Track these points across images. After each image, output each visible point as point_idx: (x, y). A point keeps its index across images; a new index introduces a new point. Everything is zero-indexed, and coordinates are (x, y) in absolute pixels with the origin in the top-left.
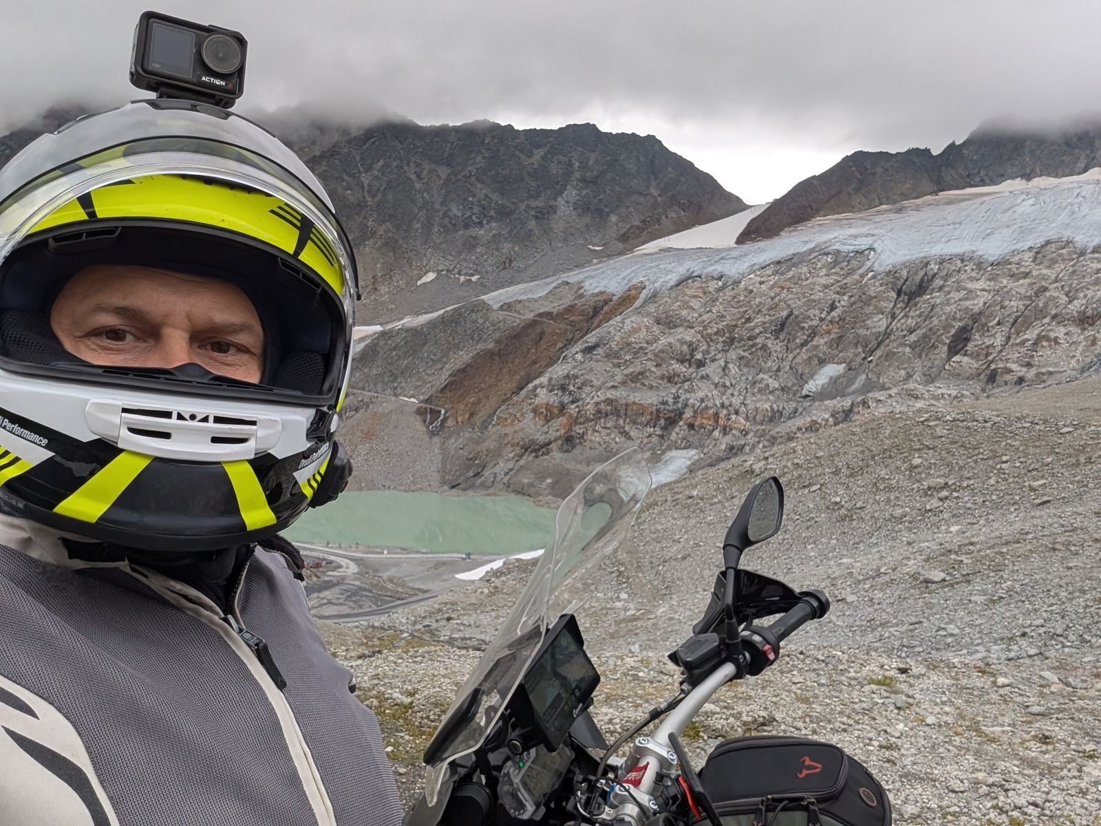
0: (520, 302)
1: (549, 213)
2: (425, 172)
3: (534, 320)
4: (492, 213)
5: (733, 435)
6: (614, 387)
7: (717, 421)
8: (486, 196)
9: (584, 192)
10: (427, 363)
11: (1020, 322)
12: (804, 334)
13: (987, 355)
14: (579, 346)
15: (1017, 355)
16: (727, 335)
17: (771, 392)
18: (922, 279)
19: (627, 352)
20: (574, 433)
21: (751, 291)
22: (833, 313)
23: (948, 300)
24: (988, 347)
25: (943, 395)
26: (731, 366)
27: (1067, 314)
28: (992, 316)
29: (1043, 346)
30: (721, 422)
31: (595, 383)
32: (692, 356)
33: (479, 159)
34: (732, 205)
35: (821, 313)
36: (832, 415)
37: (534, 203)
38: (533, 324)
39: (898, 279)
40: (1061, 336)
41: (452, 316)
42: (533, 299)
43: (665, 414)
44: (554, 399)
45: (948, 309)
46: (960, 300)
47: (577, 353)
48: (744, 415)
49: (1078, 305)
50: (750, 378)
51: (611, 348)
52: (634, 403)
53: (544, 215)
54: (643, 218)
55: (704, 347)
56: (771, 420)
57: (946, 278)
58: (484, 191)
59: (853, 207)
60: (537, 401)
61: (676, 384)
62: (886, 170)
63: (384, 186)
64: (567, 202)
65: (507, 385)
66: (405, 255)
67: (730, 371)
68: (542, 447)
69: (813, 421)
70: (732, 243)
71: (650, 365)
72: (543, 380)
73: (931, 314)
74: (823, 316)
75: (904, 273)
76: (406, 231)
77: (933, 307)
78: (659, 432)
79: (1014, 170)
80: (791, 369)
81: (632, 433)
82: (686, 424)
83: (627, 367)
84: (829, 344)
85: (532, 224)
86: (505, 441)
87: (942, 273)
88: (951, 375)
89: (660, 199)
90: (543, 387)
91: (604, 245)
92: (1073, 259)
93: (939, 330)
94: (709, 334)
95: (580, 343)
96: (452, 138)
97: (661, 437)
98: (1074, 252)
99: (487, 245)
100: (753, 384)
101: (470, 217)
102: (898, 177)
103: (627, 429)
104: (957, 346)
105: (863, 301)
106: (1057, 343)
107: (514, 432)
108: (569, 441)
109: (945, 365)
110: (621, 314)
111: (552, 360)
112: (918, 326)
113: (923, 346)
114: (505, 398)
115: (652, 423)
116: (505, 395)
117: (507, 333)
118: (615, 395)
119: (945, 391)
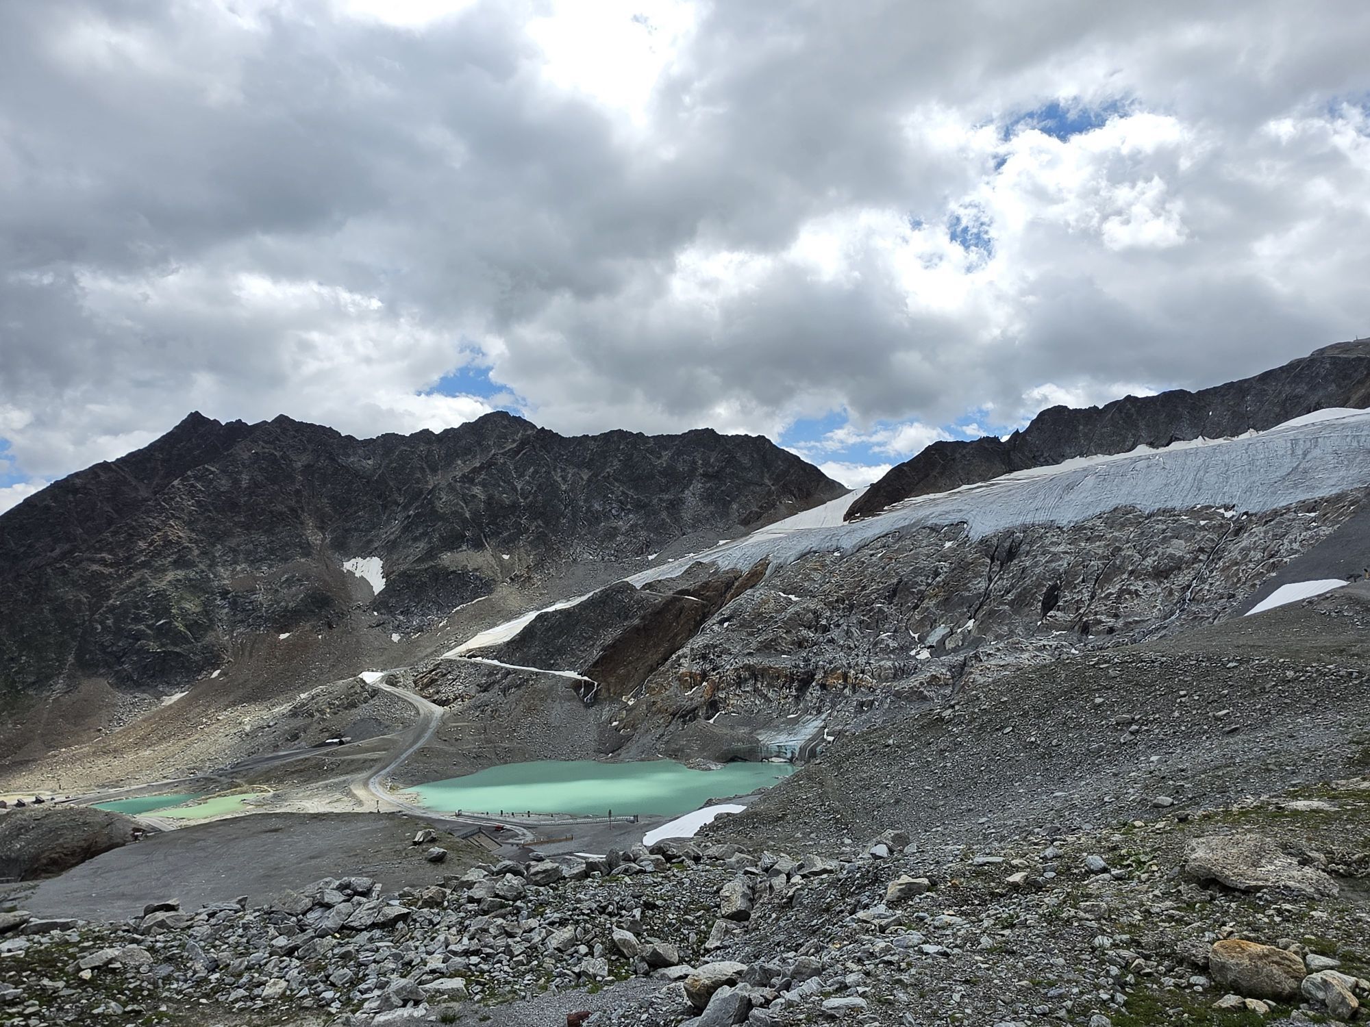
0: (660, 581)
1: (678, 504)
2: (570, 475)
3: (674, 597)
4: (629, 507)
5: (862, 692)
6: (750, 654)
7: (845, 680)
8: (623, 493)
9: (708, 485)
10: (579, 640)
11: (1103, 578)
12: (915, 598)
13: (1078, 609)
14: (717, 618)
15: (1104, 608)
16: (847, 602)
17: (892, 652)
18: (1011, 547)
19: (759, 621)
20: (716, 698)
21: (864, 562)
22: (938, 579)
23: (1036, 562)
24: (1077, 602)
25: (1044, 646)
26: (853, 629)
27: (1144, 569)
28: (1076, 575)
29: (1125, 598)
30: (850, 681)
31: (734, 651)
32: (818, 622)
33: (616, 462)
34: (835, 489)
35: (927, 579)
36: (950, 670)
37: (666, 497)
38: (673, 600)
39: (989, 546)
40: (1140, 589)
41: (600, 597)
42: (671, 579)
43: (798, 676)
44: (696, 669)
45: (1037, 570)
46: (1047, 562)
47: (714, 624)
48: (870, 674)
49: (1151, 562)
50: (871, 639)
51: (744, 619)
52: (770, 667)
53: (674, 506)
54: (760, 504)
55: (828, 614)
56: (895, 676)
57: (1031, 544)
58: (621, 488)
59: (940, 488)
60: (682, 670)
61: (806, 648)
62: (964, 456)
63: (535, 489)
64: (693, 494)
65: (653, 657)
66: (554, 546)
67: (853, 634)
68: (689, 712)
69: (932, 675)
70: (840, 522)
71: (781, 632)
72: (686, 650)
73: (1023, 576)
74: (929, 581)
75: (995, 541)
76: (554, 525)
77: (1024, 569)
78: (794, 693)
79: (1073, 450)
80: (907, 629)
81: (770, 695)
82: (818, 684)
83: (761, 634)
84: (937, 606)
85: (664, 515)
86: (654, 709)
87: (1027, 541)
88: (1048, 628)
89: (773, 488)
90: (686, 657)
91: (728, 528)
92: (1140, 523)
93: (1032, 589)
94: (831, 602)
95: (716, 615)
96: (592, 445)
97: (797, 698)
98: (1141, 516)
99: (626, 534)
100: (875, 644)
101: (610, 511)
102: (974, 461)
103: (765, 692)
104: (1050, 602)
105: (962, 567)
106: (1138, 595)
107: (662, 700)
108: (713, 706)
109: (1041, 620)
110: (751, 588)
111: (692, 633)
112: (1013, 586)
113: (1020, 603)
114: (652, 669)
115: (787, 685)
116: (652, 666)
117: (650, 610)
118: (752, 661)
119: (1046, 643)
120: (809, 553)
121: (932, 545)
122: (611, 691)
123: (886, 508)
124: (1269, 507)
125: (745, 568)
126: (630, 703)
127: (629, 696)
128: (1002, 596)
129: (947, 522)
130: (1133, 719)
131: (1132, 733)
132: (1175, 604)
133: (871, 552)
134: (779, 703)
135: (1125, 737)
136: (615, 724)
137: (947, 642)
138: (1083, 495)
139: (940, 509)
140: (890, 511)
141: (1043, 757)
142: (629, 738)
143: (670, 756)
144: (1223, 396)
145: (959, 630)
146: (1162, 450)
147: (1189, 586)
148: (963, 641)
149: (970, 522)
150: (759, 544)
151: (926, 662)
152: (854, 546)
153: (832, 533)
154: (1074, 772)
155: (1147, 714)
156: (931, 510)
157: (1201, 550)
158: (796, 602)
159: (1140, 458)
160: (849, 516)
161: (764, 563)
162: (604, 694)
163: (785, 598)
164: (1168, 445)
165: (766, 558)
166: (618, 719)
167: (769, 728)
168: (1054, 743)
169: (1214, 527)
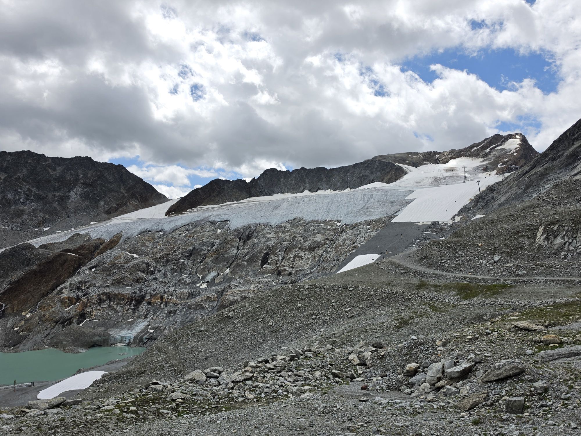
0: (52, 244)
1: (66, 199)
3: (60, 254)
4: (32, 198)
5: (170, 306)
7: (162, 300)
8: (29, 189)
9: (86, 189)
11: (288, 250)
12: (201, 257)
13: (277, 264)
14: (88, 266)
15: (288, 264)
16: (165, 258)
17: (188, 284)
18: (249, 234)
19: (114, 268)
20: (85, 312)
21: (175, 238)
22: (213, 248)
23: (260, 241)
24: (276, 261)
26: (168, 273)
27: (305, 247)
28: (277, 248)
29: (297, 260)
30: (164, 300)
31: (97, 285)
32: (148, 269)
33: (25, 170)
34: (161, 198)
35: (208, 248)
36: (216, 293)
37: (58, 194)
38: (60, 255)
39: (239, 233)
40: (303, 255)
41: (10, 252)
42: (59, 243)
43: (135, 298)
44: (73, 295)
45: (260, 245)
46: (265, 242)
47: (86, 270)
48: (175, 296)
49: (308, 243)
50: (177, 278)
51: (105, 267)
52: (119, 294)
53: (63, 200)
54: (117, 203)
55: (155, 264)
56: (189, 297)
57: (258, 233)
58: (27, 187)
59: (216, 202)
60: (64, 296)
61: (141, 283)
62: (229, 187)
64: (76, 194)
65: (44, 288)
67: (167, 275)
68: (66, 320)
69: (208, 296)
70: (163, 216)
71: (127, 274)
72: (67, 284)
73: (254, 248)
74: (209, 249)
75: (242, 231)
77: (254, 244)
78: (132, 307)
79: (278, 190)
80: (196, 273)
81: (118, 309)
82: (146, 302)
83: (114, 275)
84: (212, 261)
85: (56, 204)
86: (44, 319)
87: (257, 231)
88: (263, 273)
89: (126, 194)
90: (67, 288)
91: (97, 215)
92: (305, 226)
93: (257, 254)
94: (156, 259)
95: (87, 264)
96: (9, 158)
97: (134, 310)
98: (305, 223)
99: (29, 214)
100: (179, 281)
101: (19, 199)
102: (233, 190)
103: (115, 307)
104: (265, 261)
105: (226, 242)
106: (302, 258)
107: (50, 314)
108: (82, 316)
109: (261, 269)
110: (110, 249)
111: (71, 274)
112: (249, 252)
113: (251, 261)
114: (43, 296)
115: (128, 303)
116: (43, 294)
117: (44, 260)
118: (108, 290)
119: (262, 280)
120: (145, 231)
121: (212, 230)
122: (15, 309)
123: (188, 210)
124: (354, 223)
125: (107, 238)
126: (28, 316)
127: (27, 312)
128: (244, 257)
129: (219, 220)
130: (313, 313)
131: (313, 319)
132: (316, 263)
133: (180, 233)
134: (123, 313)
135: (310, 321)
136: (16, 329)
137: (216, 280)
138: (282, 211)
139: (216, 213)
140: (190, 212)
141: (276, 332)
142: (25, 337)
143: (53, 346)
144: (339, 172)
145: (222, 274)
146: (314, 193)
147: (322, 255)
148: (224, 279)
149: (231, 220)
150: (115, 225)
151: (205, 289)
152: (171, 229)
153: (159, 222)
154: (289, 338)
155: (319, 311)
156: (212, 213)
157: (328, 239)
158: (137, 258)
159: (306, 197)
160: (168, 213)
161: (118, 236)
162: (10, 311)
163: (130, 256)
164: (316, 191)
165: (120, 233)
166: (19, 326)
167: (117, 327)
168: (280, 325)
169: (333, 230)
